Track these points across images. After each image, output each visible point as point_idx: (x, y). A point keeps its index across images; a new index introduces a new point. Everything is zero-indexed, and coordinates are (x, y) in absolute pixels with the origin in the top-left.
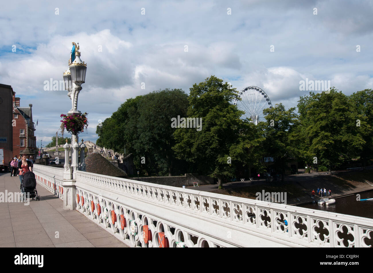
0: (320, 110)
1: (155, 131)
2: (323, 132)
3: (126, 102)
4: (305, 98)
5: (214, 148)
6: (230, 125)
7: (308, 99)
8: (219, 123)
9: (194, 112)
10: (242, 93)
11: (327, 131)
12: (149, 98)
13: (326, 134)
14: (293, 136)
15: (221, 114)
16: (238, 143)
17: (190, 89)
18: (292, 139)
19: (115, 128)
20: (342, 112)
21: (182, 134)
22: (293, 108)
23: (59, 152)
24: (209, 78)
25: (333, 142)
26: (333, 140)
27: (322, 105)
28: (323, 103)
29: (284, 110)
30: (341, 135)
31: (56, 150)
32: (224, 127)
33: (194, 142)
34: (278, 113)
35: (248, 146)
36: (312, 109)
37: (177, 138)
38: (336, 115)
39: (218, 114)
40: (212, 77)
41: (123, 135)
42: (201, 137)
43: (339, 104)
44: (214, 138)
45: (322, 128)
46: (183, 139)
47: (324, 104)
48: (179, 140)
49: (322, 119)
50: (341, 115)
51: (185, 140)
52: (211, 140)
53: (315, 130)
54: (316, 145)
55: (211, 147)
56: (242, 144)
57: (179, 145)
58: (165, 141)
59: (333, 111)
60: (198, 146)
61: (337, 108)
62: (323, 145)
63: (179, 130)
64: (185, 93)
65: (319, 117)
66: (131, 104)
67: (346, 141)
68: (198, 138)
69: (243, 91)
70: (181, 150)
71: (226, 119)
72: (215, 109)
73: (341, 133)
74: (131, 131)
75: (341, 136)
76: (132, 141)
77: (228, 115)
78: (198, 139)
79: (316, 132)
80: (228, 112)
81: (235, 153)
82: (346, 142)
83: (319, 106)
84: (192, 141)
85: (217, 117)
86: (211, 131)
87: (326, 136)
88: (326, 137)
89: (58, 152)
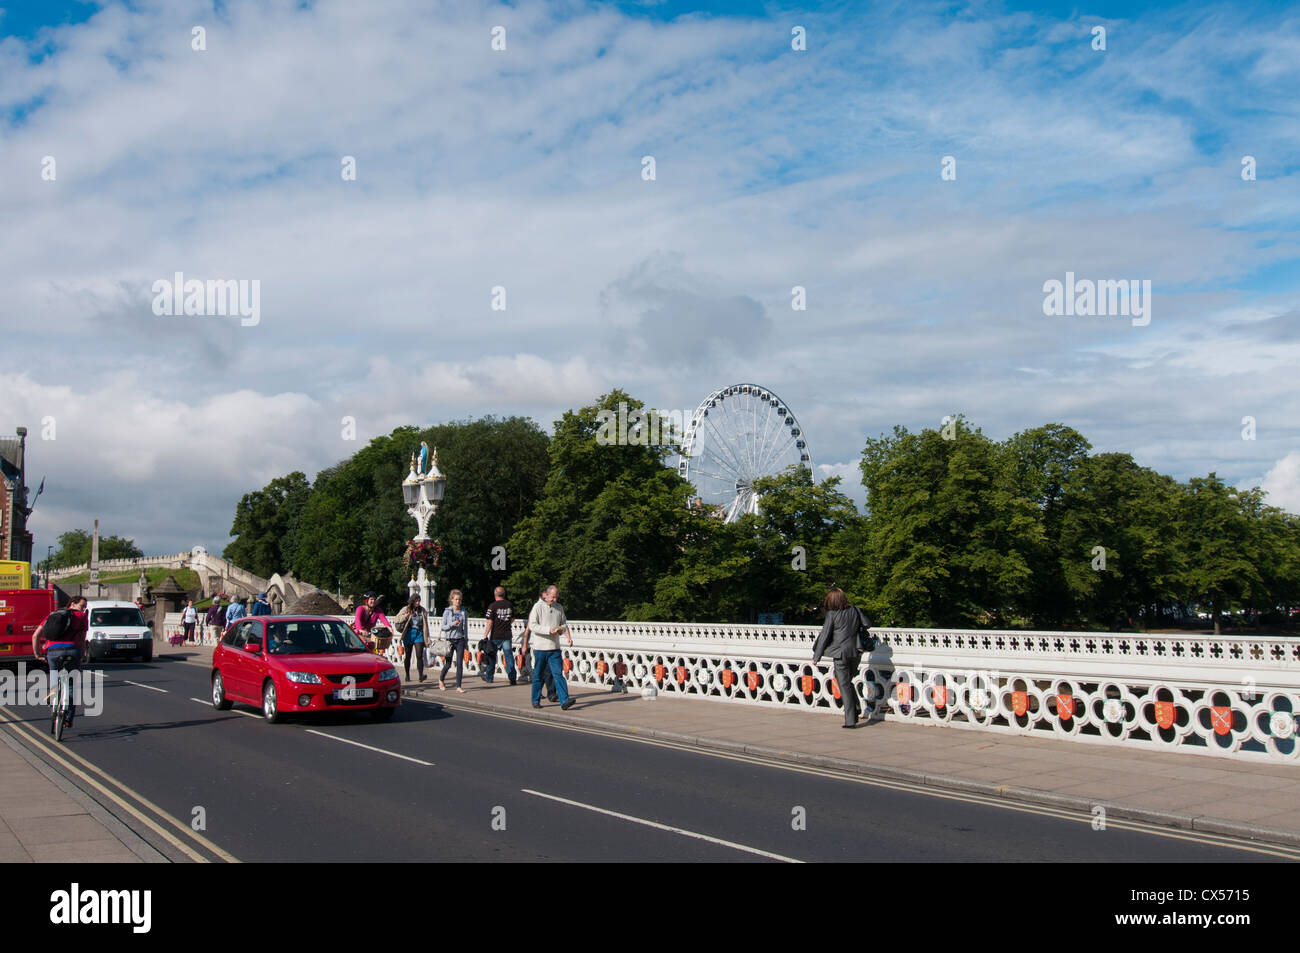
0: (917, 481)
1: (455, 533)
2: (921, 545)
3: (368, 449)
4: (882, 442)
5: (616, 585)
6: (659, 525)
7: (890, 445)
8: (629, 519)
9: (565, 485)
10: (714, 402)
11: (932, 542)
12: (439, 441)
13: (928, 549)
14: (831, 556)
15: (636, 494)
16: (677, 570)
17: (555, 423)
18: (828, 563)
19: (336, 523)
20: (972, 490)
21: (529, 544)
22: (834, 477)
23: (101, 585)
24: (607, 397)
25: (947, 574)
26: (946, 567)
27: (921, 468)
28: (924, 461)
29: (810, 484)
30: (970, 552)
31: (92, 580)
32: (641, 529)
33: (563, 569)
34: (795, 490)
35: (701, 580)
36: (893, 479)
37: (516, 556)
38: (956, 499)
39: (626, 494)
40: (615, 392)
41: (360, 543)
42: (580, 554)
43: (965, 468)
44: (615, 557)
45: (920, 534)
46: (532, 559)
47: (927, 465)
48: (523, 561)
49: (919, 507)
50: (969, 499)
51: (538, 563)
52: (607, 563)
53: (900, 538)
54: (900, 579)
55: (607, 582)
56: (687, 573)
57: (520, 576)
58: (481, 561)
59: (950, 488)
60: (572, 579)
61: (961, 477)
62: (918, 581)
63: (523, 533)
64: (539, 430)
65: (912, 502)
66: (385, 454)
67: (982, 569)
68: (573, 556)
69: (718, 397)
70: (527, 588)
71: (648, 509)
72: (619, 484)
73: (970, 547)
74: (385, 533)
75: (969, 557)
76: (386, 559)
77: (654, 499)
78: (573, 560)
79: (903, 544)
80: (655, 490)
81: (669, 598)
82: (981, 573)
83: (911, 469)
84: (557, 564)
85: (625, 501)
86: (607, 540)
87: (929, 556)
88: (928, 558)
89: (97, 586)
